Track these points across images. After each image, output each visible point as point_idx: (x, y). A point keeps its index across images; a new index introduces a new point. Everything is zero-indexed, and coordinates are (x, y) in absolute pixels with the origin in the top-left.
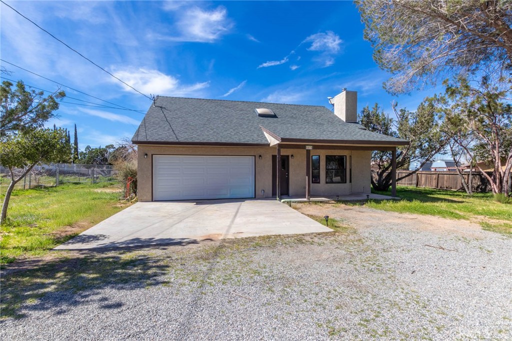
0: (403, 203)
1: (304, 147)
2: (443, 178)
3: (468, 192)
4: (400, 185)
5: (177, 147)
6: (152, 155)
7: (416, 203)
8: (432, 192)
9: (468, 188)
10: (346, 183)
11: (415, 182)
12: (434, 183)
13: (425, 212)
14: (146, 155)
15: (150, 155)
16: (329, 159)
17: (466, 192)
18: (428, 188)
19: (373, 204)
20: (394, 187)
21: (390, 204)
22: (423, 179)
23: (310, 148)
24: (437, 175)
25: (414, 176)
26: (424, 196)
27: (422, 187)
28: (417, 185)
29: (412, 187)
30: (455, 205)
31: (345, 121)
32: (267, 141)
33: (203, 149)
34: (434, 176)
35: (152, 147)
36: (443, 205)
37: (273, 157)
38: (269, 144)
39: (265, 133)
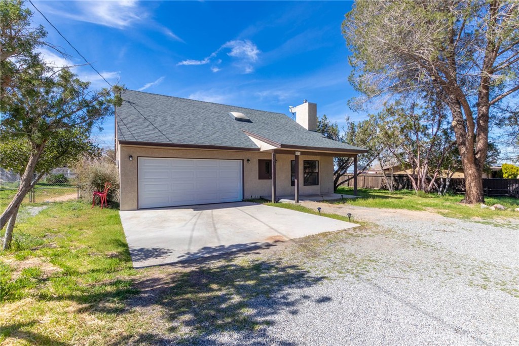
1: (293, 152)
3: (390, 190)
5: (169, 149)
6: (138, 157)
9: (390, 187)
10: (318, 184)
12: (361, 183)
14: (131, 156)
15: (135, 156)
17: (389, 190)
23: (298, 153)
24: (363, 177)
28: (348, 185)
31: (307, 129)
32: (256, 145)
33: (194, 151)
35: (138, 149)
37: (260, 161)
38: (259, 149)
39: (251, 137)
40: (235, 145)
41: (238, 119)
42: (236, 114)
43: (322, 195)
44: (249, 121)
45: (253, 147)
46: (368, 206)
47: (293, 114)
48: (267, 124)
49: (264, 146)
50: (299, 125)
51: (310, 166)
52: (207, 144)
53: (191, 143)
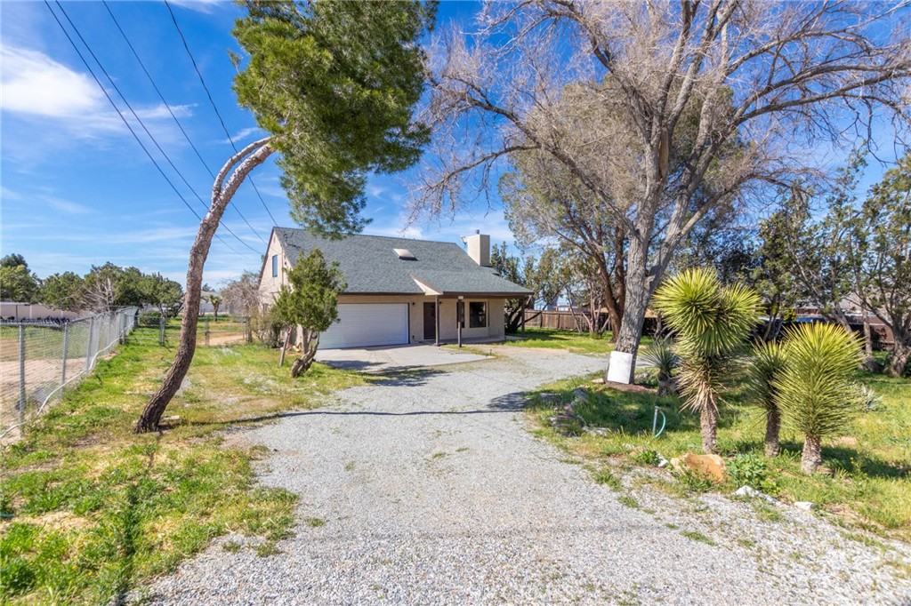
0: (530, 341)
1: (457, 297)
2: (563, 318)
3: (579, 332)
4: (528, 327)
7: (538, 341)
8: (552, 333)
10: (485, 327)
11: (539, 322)
12: (556, 323)
13: (543, 346)
16: (472, 305)
18: (551, 328)
19: (511, 343)
20: (523, 328)
21: (522, 342)
22: (547, 319)
23: (462, 298)
24: (559, 315)
25: (539, 317)
26: (544, 335)
27: (545, 328)
28: (541, 326)
29: (536, 328)
30: (563, 342)
31: (479, 264)
32: (421, 289)
34: (556, 316)
36: (555, 342)
37: (425, 304)
38: (424, 294)
39: (416, 281)
40: (401, 291)
41: (402, 258)
42: (400, 252)
43: (490, 337)
44: (414, 259)
45: (419, 292)
46: (531, 346)
47: (466, 243)
48: (434, 261)
49: (429, 292)
50: (470, 258)
51: (476, 308)
52: (376, 290)
53: (362, 291)
